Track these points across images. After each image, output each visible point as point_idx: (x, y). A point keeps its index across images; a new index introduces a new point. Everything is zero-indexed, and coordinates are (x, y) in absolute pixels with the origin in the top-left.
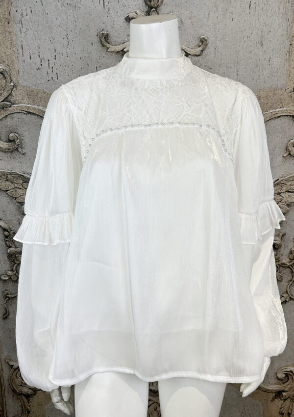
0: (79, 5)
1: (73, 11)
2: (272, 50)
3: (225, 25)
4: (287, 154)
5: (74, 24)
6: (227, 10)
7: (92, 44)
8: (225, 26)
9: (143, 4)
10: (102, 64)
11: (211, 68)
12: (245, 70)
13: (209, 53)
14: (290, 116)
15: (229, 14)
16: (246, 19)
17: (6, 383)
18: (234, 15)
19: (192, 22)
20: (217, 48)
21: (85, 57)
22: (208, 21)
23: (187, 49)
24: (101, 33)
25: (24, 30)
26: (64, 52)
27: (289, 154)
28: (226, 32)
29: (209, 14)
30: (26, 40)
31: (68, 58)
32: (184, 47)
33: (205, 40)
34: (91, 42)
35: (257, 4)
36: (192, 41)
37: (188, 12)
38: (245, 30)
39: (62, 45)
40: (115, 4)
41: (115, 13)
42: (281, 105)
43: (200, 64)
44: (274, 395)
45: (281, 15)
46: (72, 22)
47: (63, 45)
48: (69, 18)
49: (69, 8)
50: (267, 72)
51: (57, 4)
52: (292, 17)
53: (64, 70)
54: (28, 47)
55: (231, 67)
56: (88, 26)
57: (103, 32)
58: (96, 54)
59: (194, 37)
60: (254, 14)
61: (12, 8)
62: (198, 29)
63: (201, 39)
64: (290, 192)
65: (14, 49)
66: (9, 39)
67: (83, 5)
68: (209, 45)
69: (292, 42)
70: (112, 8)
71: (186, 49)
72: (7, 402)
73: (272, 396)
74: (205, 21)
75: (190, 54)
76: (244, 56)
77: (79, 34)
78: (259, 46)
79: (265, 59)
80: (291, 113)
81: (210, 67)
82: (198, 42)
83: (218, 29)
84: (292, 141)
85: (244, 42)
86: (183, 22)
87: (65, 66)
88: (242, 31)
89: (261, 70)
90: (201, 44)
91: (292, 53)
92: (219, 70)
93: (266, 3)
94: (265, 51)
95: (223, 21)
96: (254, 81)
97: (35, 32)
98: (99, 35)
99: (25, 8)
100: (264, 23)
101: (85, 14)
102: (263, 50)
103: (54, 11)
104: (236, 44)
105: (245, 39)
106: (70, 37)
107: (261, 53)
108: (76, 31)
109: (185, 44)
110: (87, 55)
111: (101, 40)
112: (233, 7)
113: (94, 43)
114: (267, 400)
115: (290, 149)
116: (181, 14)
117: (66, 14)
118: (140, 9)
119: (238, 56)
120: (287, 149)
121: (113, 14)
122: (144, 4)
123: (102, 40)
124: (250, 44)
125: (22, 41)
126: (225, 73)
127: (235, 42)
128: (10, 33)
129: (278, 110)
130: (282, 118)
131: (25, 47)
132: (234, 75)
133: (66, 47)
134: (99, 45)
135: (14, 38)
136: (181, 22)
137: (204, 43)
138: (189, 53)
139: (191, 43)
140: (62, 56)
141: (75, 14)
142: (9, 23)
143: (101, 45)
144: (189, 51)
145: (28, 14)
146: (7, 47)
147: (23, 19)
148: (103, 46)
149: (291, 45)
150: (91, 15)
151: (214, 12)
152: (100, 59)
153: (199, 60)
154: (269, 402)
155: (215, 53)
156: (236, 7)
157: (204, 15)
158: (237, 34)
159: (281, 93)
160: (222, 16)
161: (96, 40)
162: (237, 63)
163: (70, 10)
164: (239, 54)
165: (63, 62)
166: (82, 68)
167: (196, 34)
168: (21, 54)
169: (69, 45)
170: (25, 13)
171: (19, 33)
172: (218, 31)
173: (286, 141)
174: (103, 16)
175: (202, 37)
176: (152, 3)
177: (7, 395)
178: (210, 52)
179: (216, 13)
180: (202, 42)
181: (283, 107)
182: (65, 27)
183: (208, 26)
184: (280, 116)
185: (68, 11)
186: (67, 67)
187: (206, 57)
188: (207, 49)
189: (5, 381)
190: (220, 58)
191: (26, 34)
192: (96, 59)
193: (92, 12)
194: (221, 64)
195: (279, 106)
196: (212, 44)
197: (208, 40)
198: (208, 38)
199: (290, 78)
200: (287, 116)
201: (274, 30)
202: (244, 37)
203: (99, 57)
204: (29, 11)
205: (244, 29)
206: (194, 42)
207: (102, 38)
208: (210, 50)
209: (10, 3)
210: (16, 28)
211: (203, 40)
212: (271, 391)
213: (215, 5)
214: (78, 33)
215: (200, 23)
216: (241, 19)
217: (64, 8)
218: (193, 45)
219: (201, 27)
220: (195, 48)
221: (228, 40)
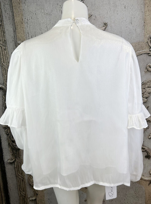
0: (51, 14)
1: (49, 16)
2: (136, 25)
3: (115, 16)
4: (147, 70)
5: (49, 22)
6: (115, 10)
12: (125, 35)
14: (147, 53)
15: (116, 12)
16: (123, 13)
17: (27, 182)
18: (118, 12)
19: (100, 17)
20: (112, 27)
25: (29, 26)
27: (148, 70)
28: (115, 20)
29: (107, 13)
30: (30, 30)
35: (128, 6)
37: (98, 12)
38: (124, 18)
39: (45, 31)
42: (142, 49)
44: (149, 182)
45: (139, 10)
48: (47, 19)
49: (47, 15)
50: (134, 35)
51: (42, 14)
52: (144, 10)
54: (31, 33)
55: (118, 34)
56: (55, 22)
59: (102, 23)
60: (127, 11)
61: (23, 17)
64: (149, 87)
65: (25, 34)
66: (23, 30)
67: (53, 14)
69: (145, 22)
72: (27, 190)
73: (148, 183)
74: (106, 15)
76: (124, 29)
78: (130, 24)
79: (133, 29)
80: (147, 52)
82: (103, 25)
83: (112, 18)
84: (148, 65)
85: (124, 23)
86: (96, 17)
88: (122, 19)
89: (132, 34)
90: (104, 25)
91: (145, 26)
93: (132, 6)
94: (133, 26)
96: (129, 39)
97: (33, 27)
99: (29, 17)
100: (132, 14)
101: (54, 17)
102: (132, 26)
103: (41, 17)
105: (124, 22)
106: (48, 27)
107: (131, 27)
112: (117, 9)
114: (146, 185)
115: (148, 68)
116: (95, 13)
117: (46, 18)
119: (121, 29)
120: (146, 68)
124: (126, 24)
125: (28, 31)
127: (119, 23)
128: (23, 27)
129: (141, 51)
130: (143, 54)
131: (29, 33)
135: (24, 30)
137: (106, 25)
141: (50, 18)
142: (22, 24)
145: (30, 19)
146: (22, 34)
147: (28, 21)
149: (144, 22)
151: (110, 11)
154: (147, 186)
155: (111, 29)
156: (119, 9)
157: (105, 13)
158: (120, 20)
159: (142, 44)
160: (113, 13)
162: (121, 32)
167: (102, 21)
168: (28, 36)
170: (29, 19)
171: (27, 27)
173: (145, 65)
175: (105, 22)
177: (27, 187)
179: (110, 12)
181: (143, 50)
182: (46, 23)
183: (107, 17)
184: (142, 54)
185: (47, 17)
188: (107, 28)
189: (26, 181)
190: (113, 31)
191: (30, 28)
193: (57, 16)
195: (141, 50)
196: (109, 25)
197: (107, 23)
199: (145, 37)
200: (145, 53)
201: (137, 17)
202: (123, 21)
204: (30, 18)
208: (109, 28)
209: (22, 15)
210: (25, 25)
212: (148, 181)
213: (110, 8)
214: (51, 25)
215: (104, 17)
216: (122, 13)
217: (45, 16)
218: (101, 26)
219: (104, 18)
220: (102, 27)
221: (116, 23)
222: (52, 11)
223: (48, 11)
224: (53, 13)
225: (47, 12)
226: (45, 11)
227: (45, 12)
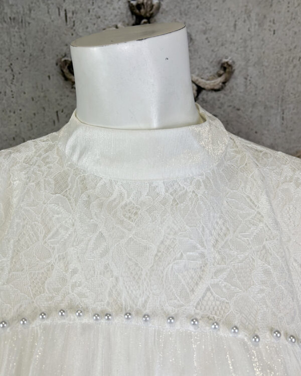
0: (28, 19)
1: (19, 28)
3: (263, 40)
5: (20, 48)
6: (265, 17)
7: (49, 77)
8: (262, 43)
9: (127, 12)
10: (66, 107)
11: (238, 110)
12: (295, 111)
13: (235, 86)
15: (268, 24)
16: (296, 29)
18: (278, 24)
19: (207, 39)
20: (249, 78)
21: (39, 97)
22: (233, 36)
23: (200, 80)
24: (63, 60)
26: (7, 91)
28: (264, 53)
29: (235, 25)
31: (14, 100)
32: (195, 78)
33: (230, 66)
34: (48, 74)
36: (207, 68)
37: (201, 22)
38: (295, 48)
39: (3, 80)
40: (84, 14)
41: (83, 29)
43: (222, 104)
46: (17, 46)
47: (6, 79)
48: (13, 39)
49: (13, 24)
53: (9, 117)
55: (272, 107)
56: (42, 51)
57: (66, 58)
58: (56, 93)
59: (212, 62)
62: (216, 49)
63: (224, 64)
67: (34, 19)
68: (236, 73)
70: (79, 22)
71: (197, 80)
74: (228, 35)
75: (204, 89)
76: (294, 89)
77: (29, 64)
81: (237, 107)
82: (217, 69)
83: (250, 47)
85: (295, 66)
86: (193, 37)
87: (10, 111)
88: (290, 50)
90: (222, 72)
92: (252, 112)
95: (259, 35)
98: (59, 64)
101: (37, 32)
104: (280, 70)
106: (16, 68)
108: (24, 59)
109: (197, 73)
110: (42, 94)
111: (62, 71)
112: (275, 12)
113: (53, 75)
117: (8, 33)
118: (124, 22)
119: (283, 90)
121: (80, 30)
122: (129, 13)
123: (65, 71)
126: (261, 117)
127: (278, 67)
132: (276, 119)
133: (9, 83)
134: (60, 79)
136: (190, 39)
137: (227, 70)
138: (202, 86)
139: (206, 71)
140: (5, 98)
141: (22, 34)
143: (63, 78)
144: (203, 83)
148: (66, 79)
150: (47, 34)
151: (245, 21)
152: (61, 100)
153: (220, 97)
155: (246, 86)
156: (279, 12)
157: (227, 26)
158: (282, 55)
160: (257, 27)
161: (54, 70)
162: (282, 100)
163: (14, 27)
164: (285, 86)
165: (6, 106)
166: (35, 114)
167: (214, 56)
169: (15, 81)
172: (251, 51)
174: (66, 35)
175: (225, 60)
176: (142, 10)
178: (237, 84)
179: (247, 22)
180: (224, 68)
182: (7, 54)
183: (234, 43)
185: (12, 30)
186: (12, 114)
187: (230, 92)
188: (232, 80)
190: (253, 93)
192: (57, 100)
193: (47, 29)
194: (255, 102)
196: (240, 72)
197: (233, 66)
198: (234, 62)
202: (293, 58)
203: (61, 96)
205: (294, 45)
206: (211, 69)
207: (64, 68)
208: (238, 81)
211: (226, 65)
213: (246, 10)
214: (27, 62)
215: (220, 39)
216: (289, 30)
217: (5, 25)
218: (208, 74)
219: (222, 45)
220: (213, 79)
221: (266, 64)
222: (30, 11)
223: (15, 11)
224: (33, 15)
225: (12, 11)
226: (6, 8)
227: (5, 11)
